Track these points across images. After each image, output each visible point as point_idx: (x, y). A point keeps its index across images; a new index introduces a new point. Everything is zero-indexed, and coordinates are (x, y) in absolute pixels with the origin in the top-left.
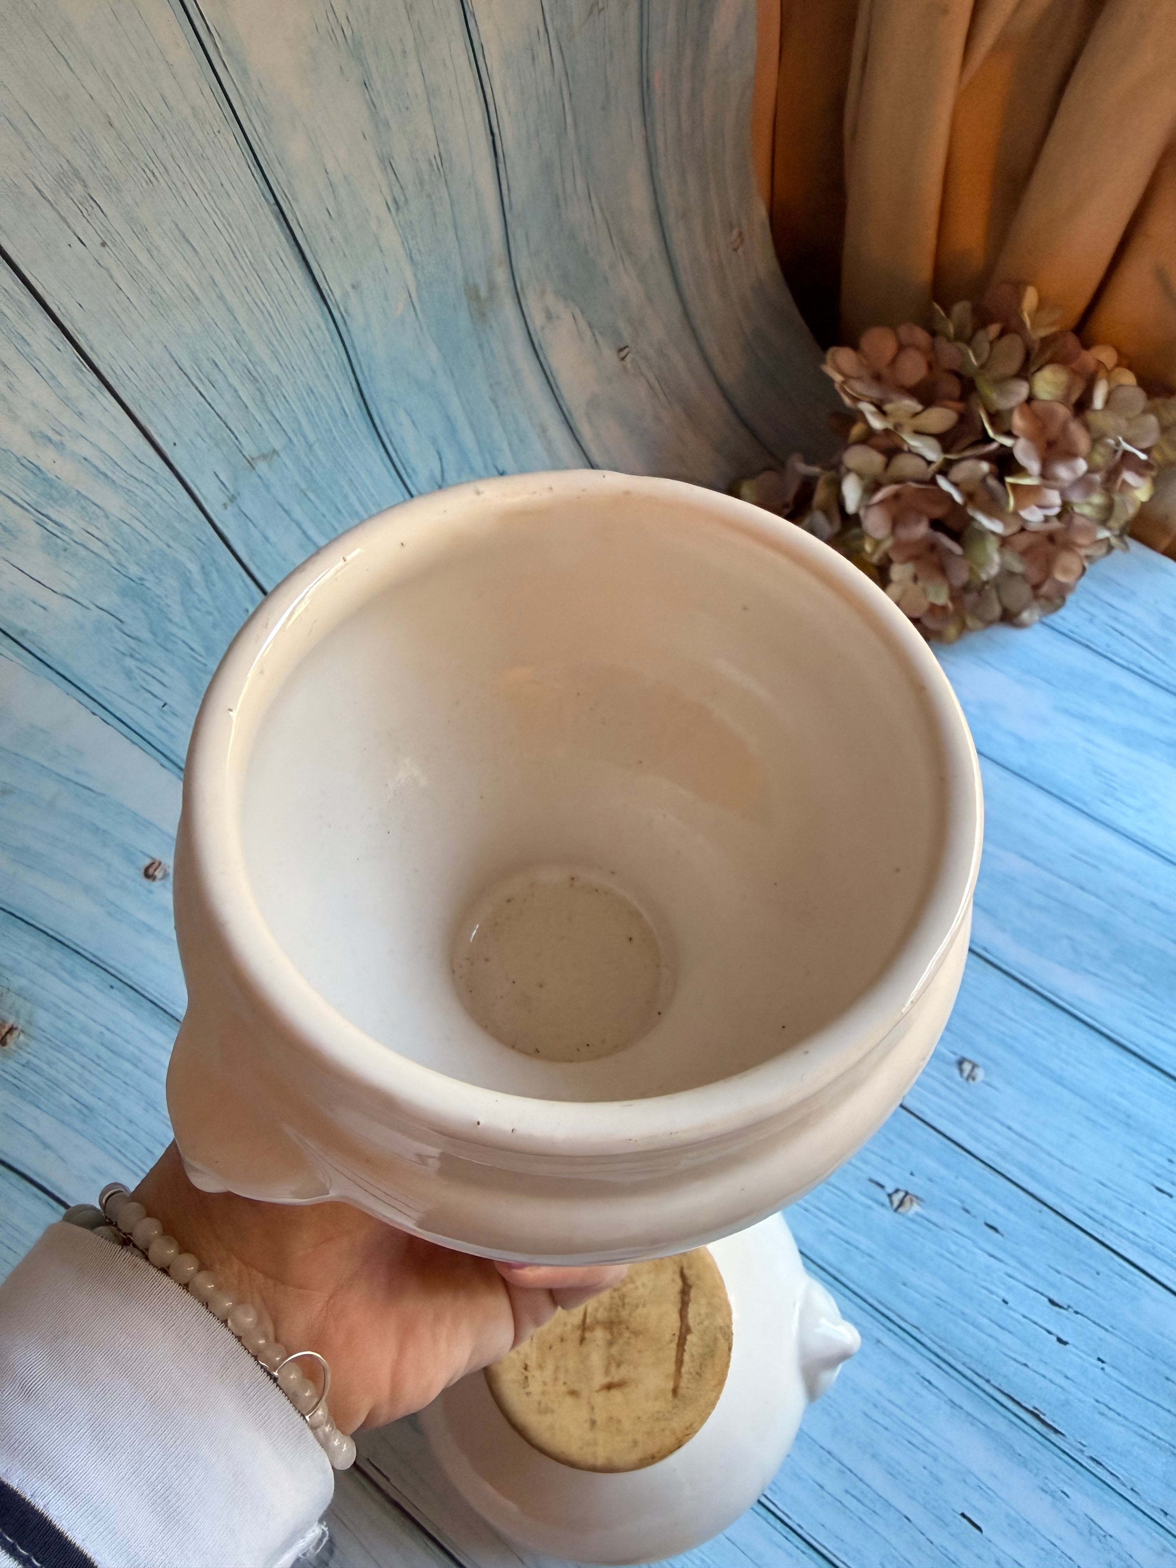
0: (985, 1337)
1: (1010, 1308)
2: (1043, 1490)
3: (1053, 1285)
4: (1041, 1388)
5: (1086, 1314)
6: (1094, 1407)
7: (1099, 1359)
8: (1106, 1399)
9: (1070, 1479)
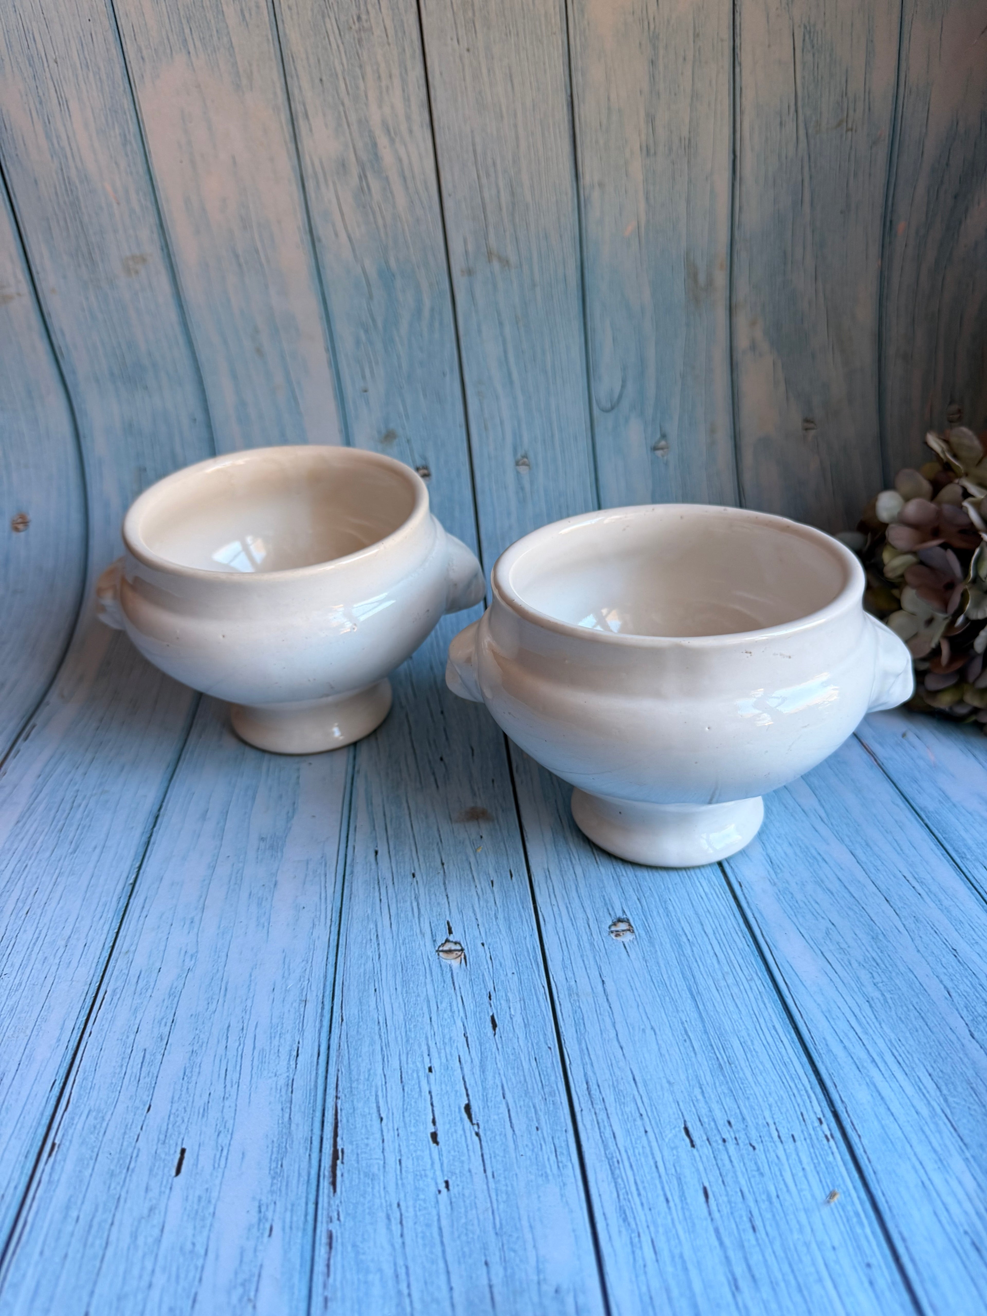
0: (380, 1071)
1: (428, 1077)
2: (260, 1207)
3: (485, 1099)
4: (367, 1145)
5: (484, 1144)
6: (391, 1205)
7: (447, 1183)
8: (409, 1215)
9: (291, 1228)
